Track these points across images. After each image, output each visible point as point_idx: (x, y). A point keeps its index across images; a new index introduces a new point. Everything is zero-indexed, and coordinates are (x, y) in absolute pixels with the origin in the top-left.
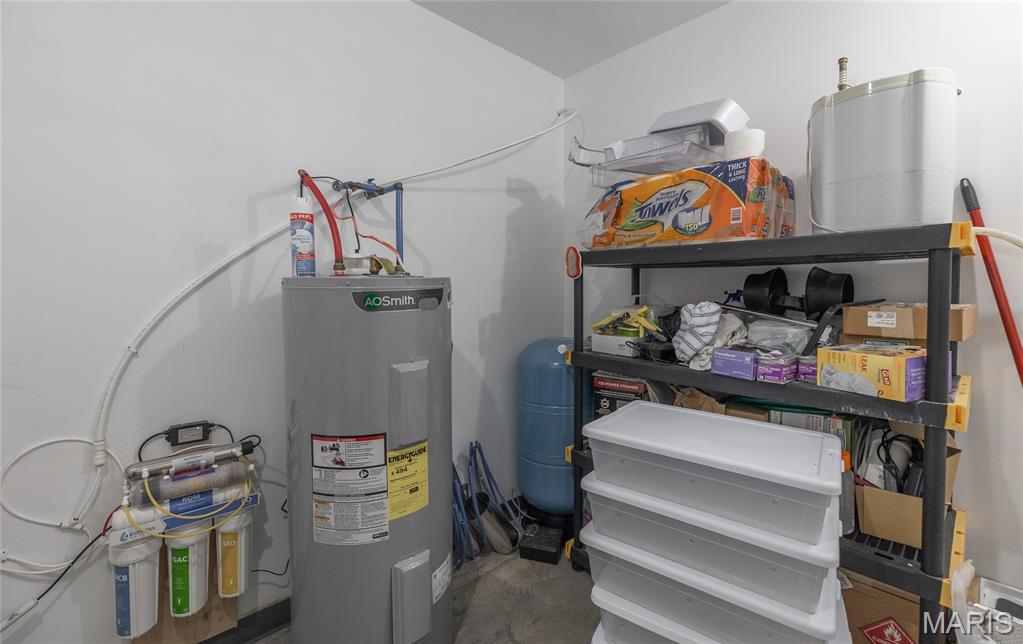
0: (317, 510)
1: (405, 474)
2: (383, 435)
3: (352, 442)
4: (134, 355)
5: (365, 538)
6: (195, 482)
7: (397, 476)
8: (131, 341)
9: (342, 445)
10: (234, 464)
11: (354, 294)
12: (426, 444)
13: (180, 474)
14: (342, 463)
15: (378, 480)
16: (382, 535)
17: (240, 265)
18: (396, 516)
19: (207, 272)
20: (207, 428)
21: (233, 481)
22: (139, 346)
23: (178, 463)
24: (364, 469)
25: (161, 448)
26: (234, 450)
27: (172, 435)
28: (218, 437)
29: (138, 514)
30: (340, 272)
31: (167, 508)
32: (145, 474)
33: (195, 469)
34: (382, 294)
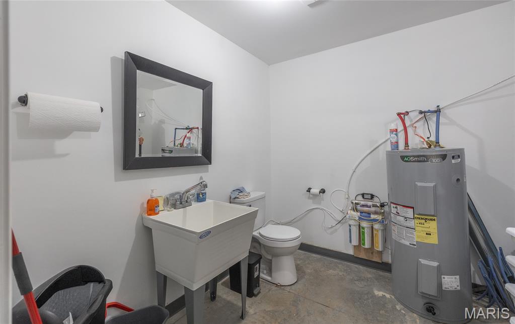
0: (393, 228)
1: (423, 225)
2: (413, 208)
3: (401, 207)
4: (354, 171)
5: (407, 243)
6: (366, 209)
7: (418, 225)
8: (354, 168)
9: (398, 207)
10: (377, 208)
11: (401, 156)
12: (435, 218)
13: (363, 206)
14: (398, 213)
15: (411, 223)
16: (413, 245)
17: (383, 145)
18: (419, 240)
19: (372, 149)
20: (372, 196)
21: (376, 213)
22: (355, 169)
23: (362, 203)
24: (406, 218)
25: (360, 198)
26: (377, 204)
27: (363, 195)
28: (375, 199)
29: (352, 212)
30: (407, 148)
31: (359, 214)
32: (354, 203)
33: (367, 206)
34: (411, 156)
